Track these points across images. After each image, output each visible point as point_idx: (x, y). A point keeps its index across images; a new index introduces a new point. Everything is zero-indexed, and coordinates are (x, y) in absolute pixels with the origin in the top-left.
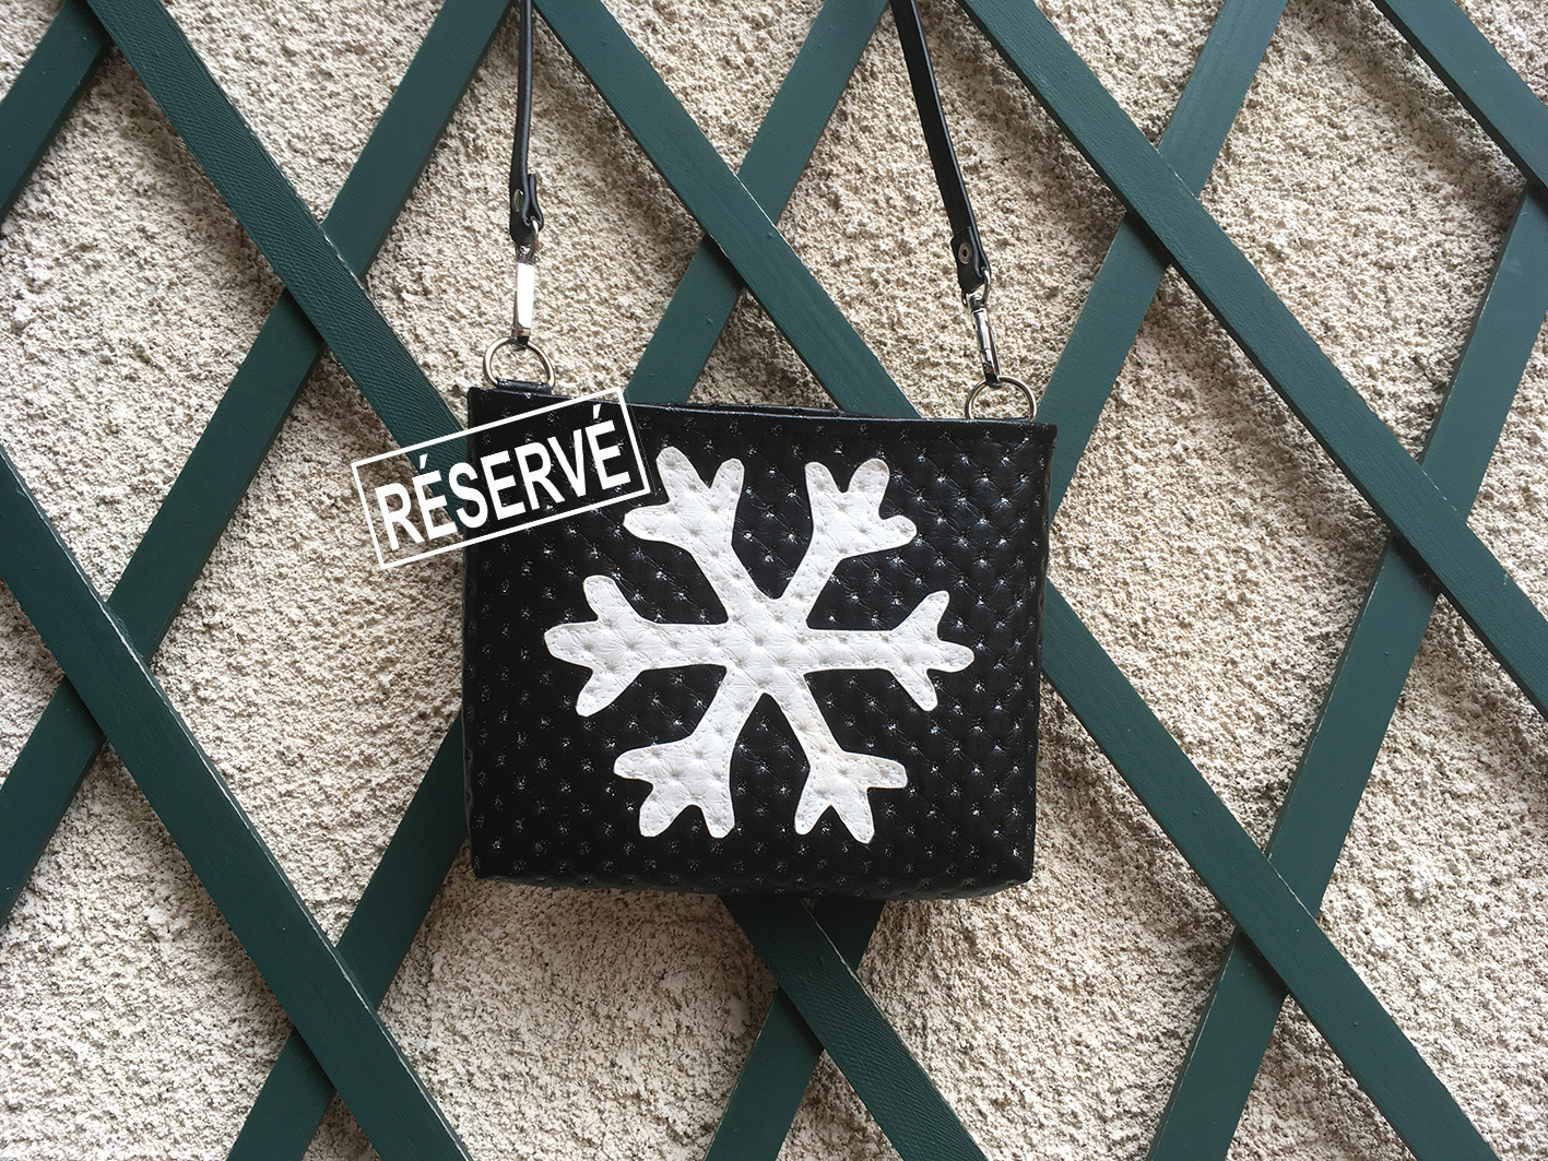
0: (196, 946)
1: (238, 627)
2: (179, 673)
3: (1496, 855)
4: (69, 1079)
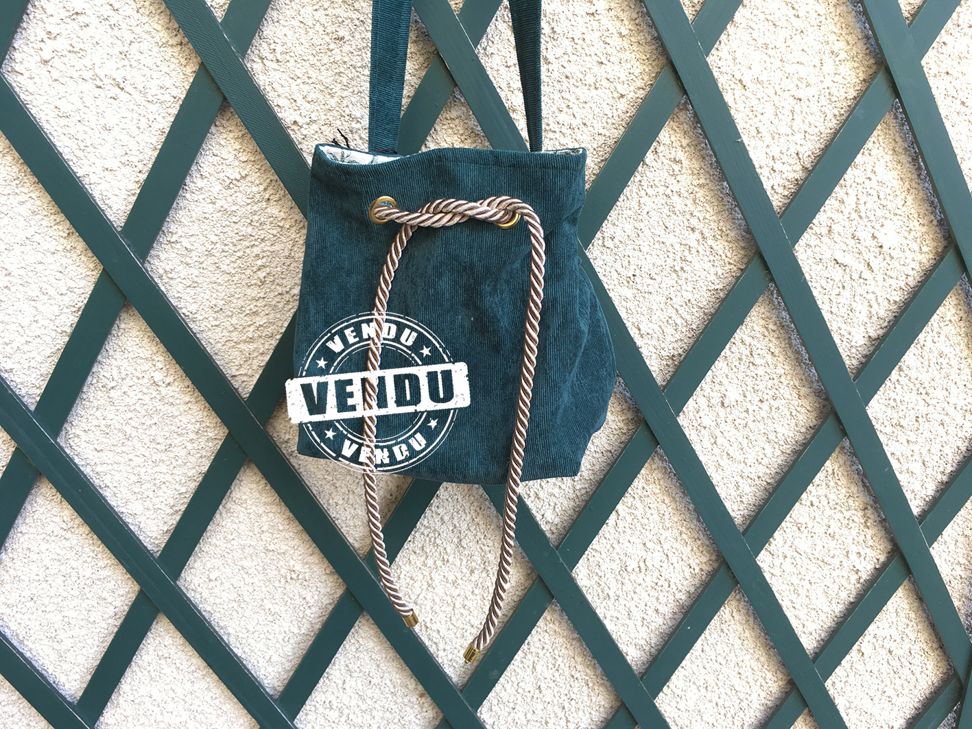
0: (177, 390)
1: (186, 243)
2: (157, 264)
3: (764, 390)
4: (124, 441)
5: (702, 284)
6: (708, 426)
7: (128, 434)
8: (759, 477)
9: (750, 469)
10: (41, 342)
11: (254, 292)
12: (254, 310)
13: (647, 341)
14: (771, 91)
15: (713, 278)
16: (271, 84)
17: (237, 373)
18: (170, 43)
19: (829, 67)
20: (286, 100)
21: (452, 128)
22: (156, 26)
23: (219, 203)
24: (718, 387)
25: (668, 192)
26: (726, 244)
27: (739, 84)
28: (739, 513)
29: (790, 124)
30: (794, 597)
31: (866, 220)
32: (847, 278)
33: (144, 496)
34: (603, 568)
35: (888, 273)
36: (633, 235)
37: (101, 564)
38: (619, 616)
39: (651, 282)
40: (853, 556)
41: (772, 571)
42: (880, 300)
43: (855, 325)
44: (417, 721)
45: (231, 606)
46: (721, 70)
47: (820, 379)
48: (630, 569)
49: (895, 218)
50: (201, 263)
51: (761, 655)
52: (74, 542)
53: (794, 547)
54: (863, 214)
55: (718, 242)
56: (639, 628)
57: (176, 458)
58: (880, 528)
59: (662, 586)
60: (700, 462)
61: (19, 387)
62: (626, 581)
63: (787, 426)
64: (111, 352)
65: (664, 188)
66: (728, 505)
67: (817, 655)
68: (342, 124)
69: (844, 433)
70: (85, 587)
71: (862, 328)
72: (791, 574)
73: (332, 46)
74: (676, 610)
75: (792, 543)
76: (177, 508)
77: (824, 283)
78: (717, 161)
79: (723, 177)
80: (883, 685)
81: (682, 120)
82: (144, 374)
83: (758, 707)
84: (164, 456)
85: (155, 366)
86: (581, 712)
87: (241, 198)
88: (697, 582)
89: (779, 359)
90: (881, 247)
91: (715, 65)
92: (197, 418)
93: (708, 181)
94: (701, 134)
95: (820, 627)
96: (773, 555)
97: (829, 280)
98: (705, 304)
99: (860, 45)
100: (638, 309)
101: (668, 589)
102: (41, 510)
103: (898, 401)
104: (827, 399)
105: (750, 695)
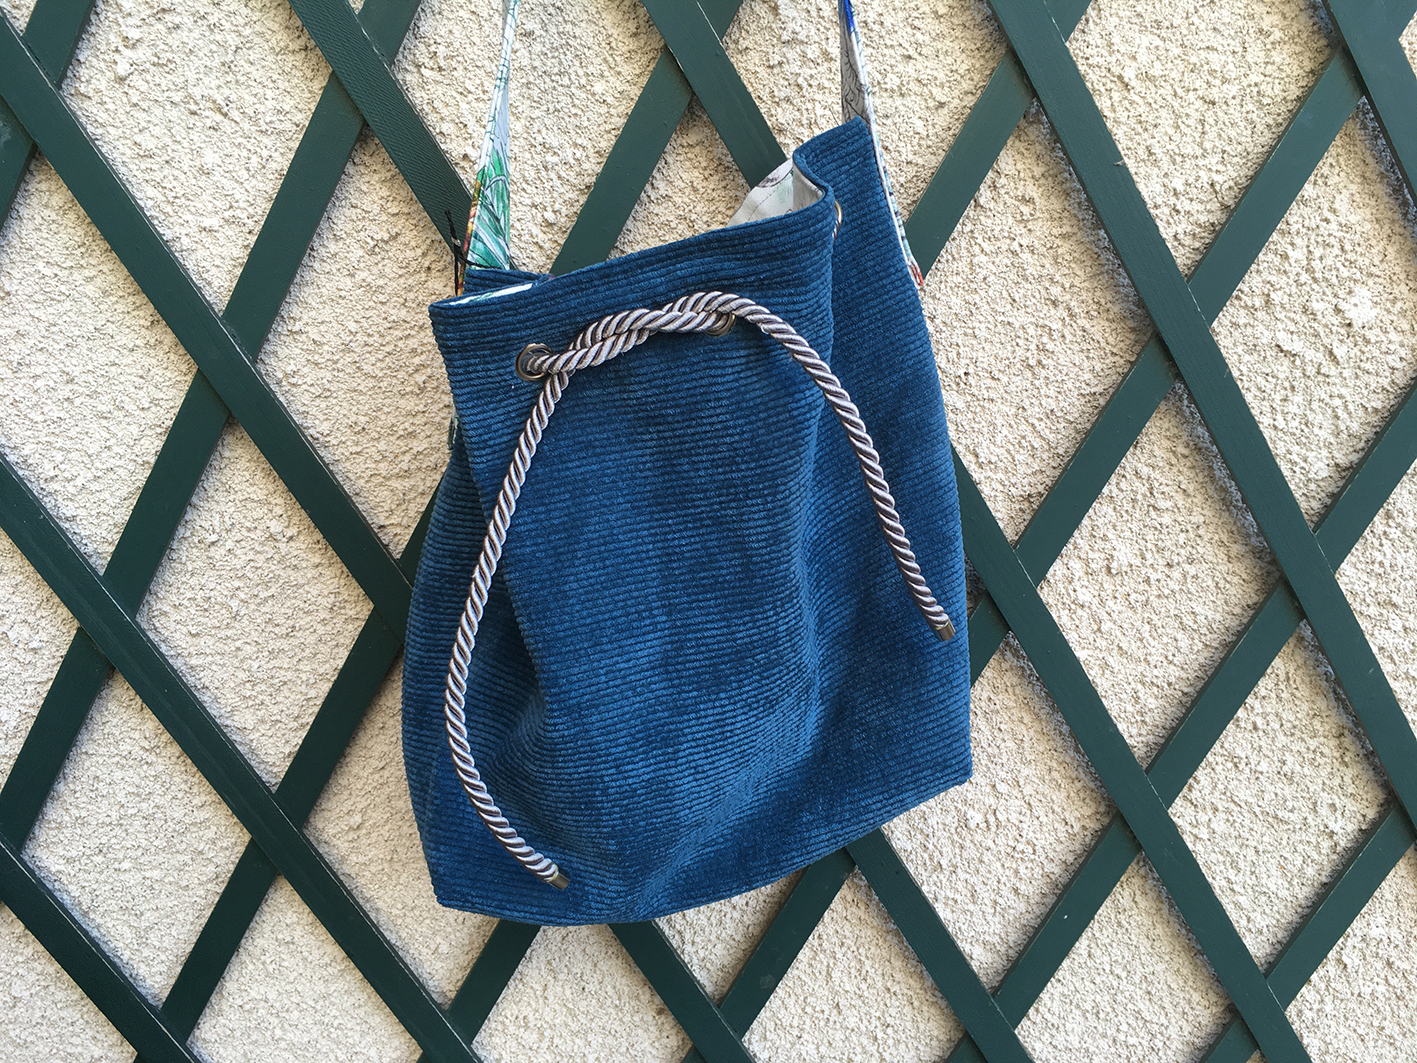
5: (1070, 386)
6: (1087, 604)
7: (235, 609)
8: (1170, 684)
9: (1155, 672)
10: (115, 477)
11: (410, 404)
12: (410, 430)
13: (990, 474)
14: (1167, 91)
15: (1087, 376)
16: (431, 102)
17: (387, 523)
18: (291, 48)
19: (1256, 53)
20: (452, 125)
21: (690, 159)
22: (270, 24)
23: (361, 275)
24: (1100, 544)
25: (1015, 246)
26: (1107, 324)
27: (1118, 83)
28: (1140, 739)
29: (1198, 140)
30: (1232, 874)
31: (1324, 284)
32: (1298, 373)
33: (257, 702)
34: (932, 821)
35: (1362, 365)
36: (964, 313)
37: (197, 801)
38: (957, 897)
39: (993, 384)
40: (1324, 811)
41: (1195, 831)
42: (1351, 407)
43: (1313, 447)
44: (654, 1052)
45: (380, 867)
46: (1090, 62)
47: (1261, 532)
48: (972, 825)
49: (1370, 282)
50: (336, 362)
51: (1183, 963)
52: (161, 768)
53: (1228, 794)
54: (1318, 275)
55: (1095, 322)
56: (989, 918)
57: (302, 646)
58: (1366, 766)
59: (1023, 852)
60: (1076, 661)
61: (84, 542)
62: (968, 844)
63: (1211, 604)
64: (211, 492)
65: (1008, 241)
66: (1122, 727)
67: (1271, 965)
68: (533, 158)
69: (1302, 614)
70: (175, 834)
71: (1325, 452)
72: (1225, 837)
73: (518, 45)
74: (1046, 890)
75: (1226, 788)
76: (303, 721)
77: (1261, 381)
78: (1089, 199)
79: (1099, 223)
80: (1380, 1017)
81: (1032, 138)
82: (256, 524)
83: (1181, 1047)
84: (284, 644)
85: (271, 511)
86: (902, 1047)
87: (391, 269)
88: (1077, 846)
89: (1195, 500)
90: (1350, 325)
91: (1081, 54)
92: (331, 587)
93: (1075, 230)
94: (1062, 159)
95: (1274, 922)
96: (1196, 806)
97: (1270, 379)
98: (1077, 415)
99: (1303, 18)
100: (973, 425)
101: (1032, 857)
102: (115, 721)
103: (1387, 564)
104: (1274, 562)
105: (1167, 1028)
